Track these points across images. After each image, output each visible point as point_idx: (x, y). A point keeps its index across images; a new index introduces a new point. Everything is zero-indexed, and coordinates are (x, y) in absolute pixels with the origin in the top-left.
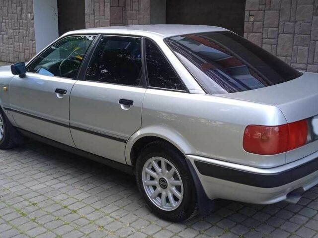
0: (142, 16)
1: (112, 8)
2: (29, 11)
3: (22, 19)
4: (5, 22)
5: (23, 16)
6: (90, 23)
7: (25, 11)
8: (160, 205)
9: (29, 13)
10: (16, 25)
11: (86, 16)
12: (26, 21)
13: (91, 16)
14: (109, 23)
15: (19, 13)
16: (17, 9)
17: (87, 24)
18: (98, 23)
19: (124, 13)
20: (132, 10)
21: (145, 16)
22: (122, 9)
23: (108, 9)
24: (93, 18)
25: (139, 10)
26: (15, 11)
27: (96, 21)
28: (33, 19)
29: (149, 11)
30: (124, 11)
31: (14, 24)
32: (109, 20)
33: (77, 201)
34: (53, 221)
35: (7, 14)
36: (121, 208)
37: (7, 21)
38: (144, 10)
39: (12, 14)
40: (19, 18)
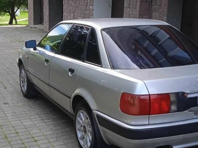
0: (162, 10)
1: (141, 3)
2: (91, 4)
3: (86, 10)
4: (77, 12)
5: (87, 8)
6: (126, 14)
7: (89, 4)
8: (83, 144)
9: (91, 5)
10: (83, 14)
11: (125, 9)
12: (89, 12)
13: (127, 9)
14: (138, 14)
15: (85, 6)
16: (84, 2)
17: (125, 15)
18: (131, 15)
19: (150, 7)
20: (156, 5)
21: (165, 10)
22: (150, 4)
23: (138, 4)
24: (129, 11)
25: (161, 5)
26: (83, 4)
27: (131, 13)
28: (93, 10)
29: (167, 6)
30: (150, 6)
31: (82, 13)
32: (138, 13)
33: (43, 135)
34: (19, 144)
35: (78, 6)
36: (65, 144)
37: (78, 11)
38: (164, 5)
39: (82, 6)
40: (85, 9)
